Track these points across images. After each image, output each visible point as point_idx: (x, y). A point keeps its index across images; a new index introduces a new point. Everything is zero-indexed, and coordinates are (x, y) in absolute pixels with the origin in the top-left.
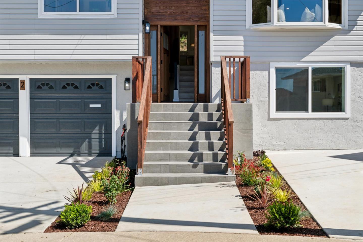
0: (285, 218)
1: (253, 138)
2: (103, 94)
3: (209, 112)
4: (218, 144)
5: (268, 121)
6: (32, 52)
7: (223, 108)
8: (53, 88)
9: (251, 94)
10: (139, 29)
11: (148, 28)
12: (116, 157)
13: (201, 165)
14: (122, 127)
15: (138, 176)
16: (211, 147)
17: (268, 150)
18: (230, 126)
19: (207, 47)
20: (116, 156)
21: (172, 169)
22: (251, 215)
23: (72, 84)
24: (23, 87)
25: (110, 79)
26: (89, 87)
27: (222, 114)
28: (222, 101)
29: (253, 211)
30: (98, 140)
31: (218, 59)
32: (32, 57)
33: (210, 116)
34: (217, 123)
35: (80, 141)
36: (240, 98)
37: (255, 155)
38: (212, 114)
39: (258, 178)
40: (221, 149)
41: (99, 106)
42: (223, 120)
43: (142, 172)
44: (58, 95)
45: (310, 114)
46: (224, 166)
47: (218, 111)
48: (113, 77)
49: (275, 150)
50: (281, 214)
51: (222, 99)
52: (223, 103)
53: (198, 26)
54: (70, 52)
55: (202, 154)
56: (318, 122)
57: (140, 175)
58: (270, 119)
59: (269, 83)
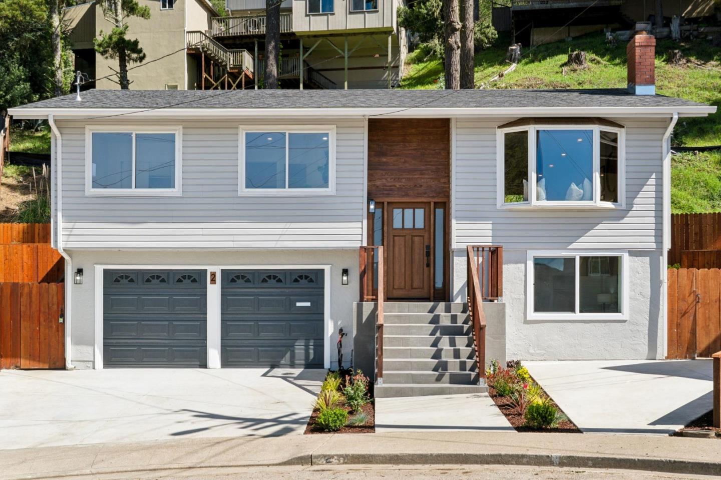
0: (542, 418)
1: (507, 345)
2: (313, 290)
3: (452, 313)
4: (465, 351)
5: (524, 323)
6: (231, 238)
7: (470, 309)
8: (250, 282)
9: (503, 290)
10: (363, 209)
11: (372, 207)
12: (329, 369)
13: (447, 375)
14: (338, 331)
15: (378, 386)
16: (457, 354)
17: (524, 360)
18: (481, 331)
19: (447, 230)
20: (329, 367)
21: (414, 379)
22: (508, 420)
23: (275, 277)
24: (213, 281)
25: (323, 271)
26: (296, 281)
27: (469, 315)
28: (469, 300)
29: (510, 416)
30: (303, 347)
31: (464, 246)
32: (230, 244)
33: (454, 318)
34: (463, 327)
35: (283, 349)
36: (490, 295)
37: (508, 366)
38: (456, 316)
39: (514, 386)
40: (470, 357)
41: (308, 304)
42: (470, 323)
43: (382, 383)
44: (256, 290)
45: (578, 315)
46: (474, 376)
47: (464, 311)
48: (327, 269)
49: (533, 360)
50: (539, 414)
51: (469, 298)
52: (470, 302)
53: (435, 203)
54: (277, 238)
55: (446, 362)
56: (587, 325)
57: (380, 384)
58: (526, 322)
59: (526, 276)
